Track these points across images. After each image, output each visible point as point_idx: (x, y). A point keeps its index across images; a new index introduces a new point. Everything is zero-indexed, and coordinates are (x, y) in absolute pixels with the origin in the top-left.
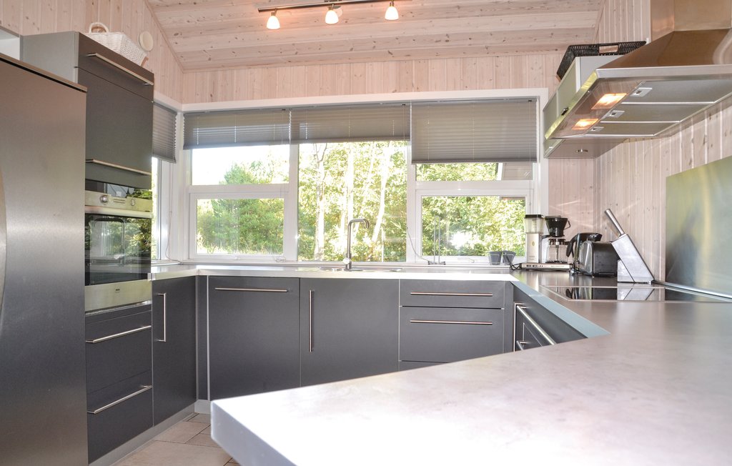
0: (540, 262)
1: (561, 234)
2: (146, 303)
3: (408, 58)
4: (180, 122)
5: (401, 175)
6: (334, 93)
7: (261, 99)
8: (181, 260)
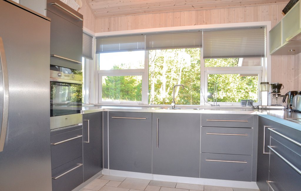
0: (268, 106)
1: (279, 92)
2: (80, 124)
3: (201, 9)
4: (94, 41)
5: (188, 67)
6: (166, 26)
7: (132, 29)
8: (95, 104)
